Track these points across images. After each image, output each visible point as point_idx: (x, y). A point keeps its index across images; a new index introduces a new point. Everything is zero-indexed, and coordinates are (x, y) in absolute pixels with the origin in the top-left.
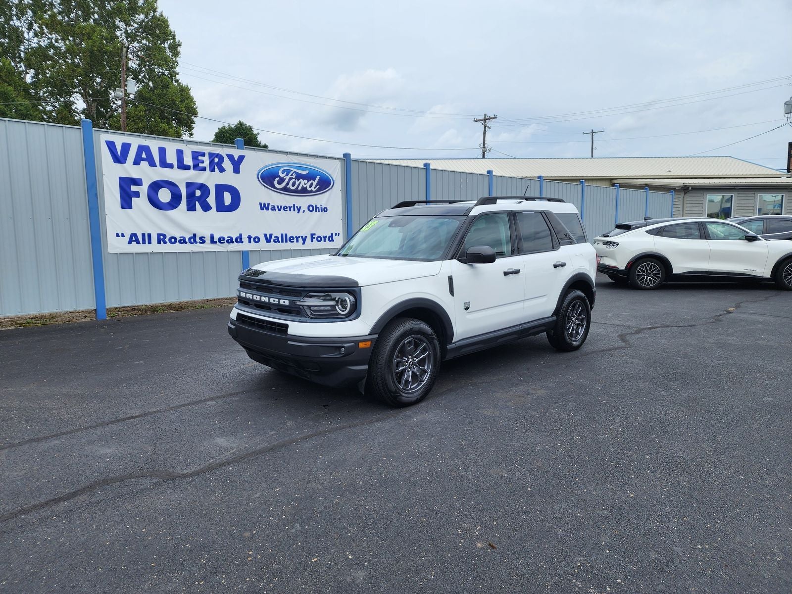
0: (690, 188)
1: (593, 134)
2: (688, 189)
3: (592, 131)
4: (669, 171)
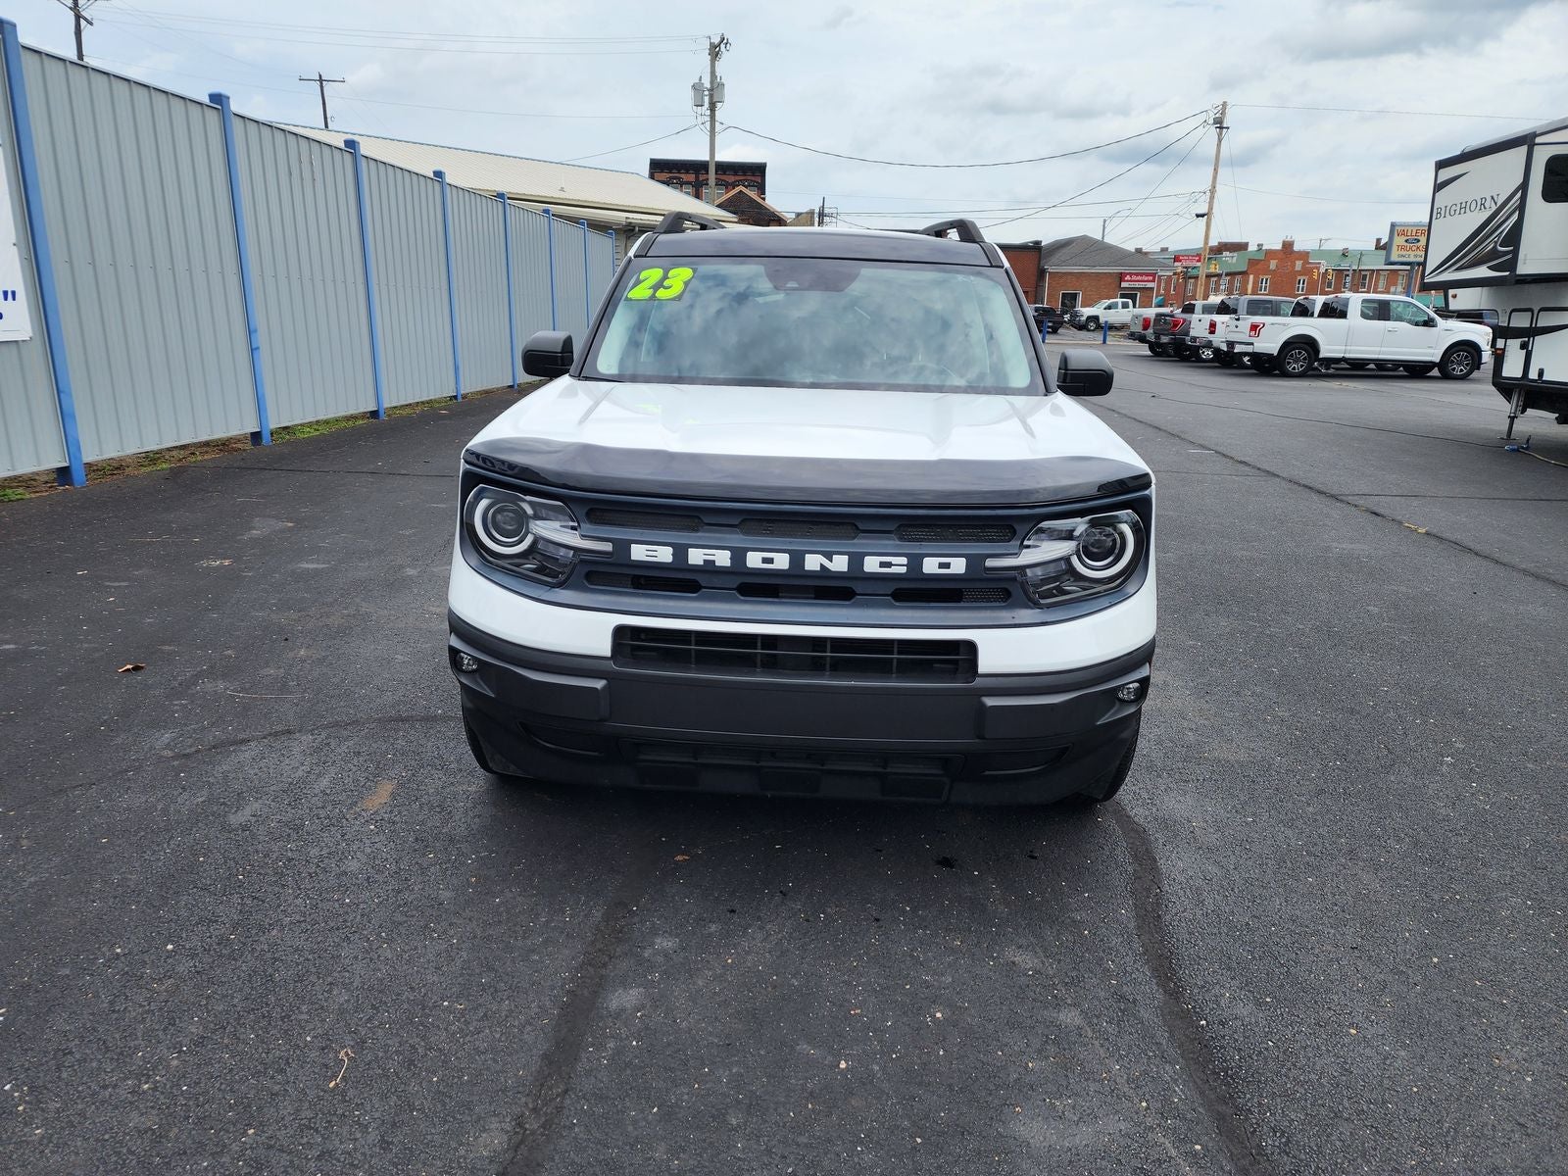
0: (637, 229)
1: (321, 84)
2: (633, 230)
3: (320, 76)
4: (562, 189)
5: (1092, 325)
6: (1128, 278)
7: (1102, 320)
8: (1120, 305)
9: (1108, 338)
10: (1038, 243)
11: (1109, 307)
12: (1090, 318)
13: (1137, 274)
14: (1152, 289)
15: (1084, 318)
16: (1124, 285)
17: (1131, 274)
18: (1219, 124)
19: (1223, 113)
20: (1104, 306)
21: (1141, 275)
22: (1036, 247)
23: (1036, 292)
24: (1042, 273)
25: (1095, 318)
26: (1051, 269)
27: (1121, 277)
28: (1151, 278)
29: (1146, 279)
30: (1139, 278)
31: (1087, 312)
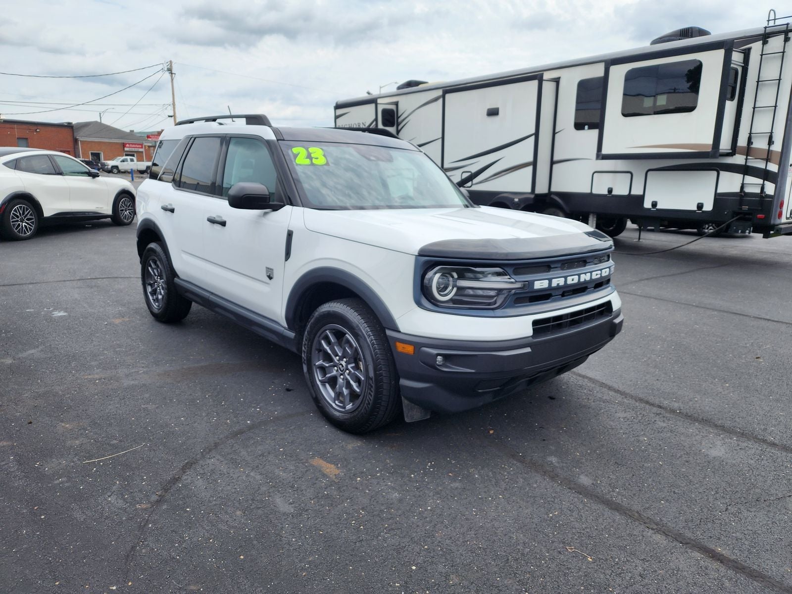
5: (115, 171)
6: (127, 145)
7: (120, 168)
8: (129, 160)
9: (134, 178)
10: (69, 123)
11: (123, 161)
12: (113, 167)
13: (133, 144)
14: (142, 152)
15: (110, 167)
16: (126, 149)
17: (129, 144)
18: (170, 70)
19: (171, 66)
20: (121, 160)
21: (135, 144)
22: (69, 126)
23: (75, 151)
24: (76, 141)
25: (117, 167)
26: (80, 139)
27: (124, 145)
28: (140, 146)
29: (138, 146)
30: (133, 146)
31: (110, 163)
